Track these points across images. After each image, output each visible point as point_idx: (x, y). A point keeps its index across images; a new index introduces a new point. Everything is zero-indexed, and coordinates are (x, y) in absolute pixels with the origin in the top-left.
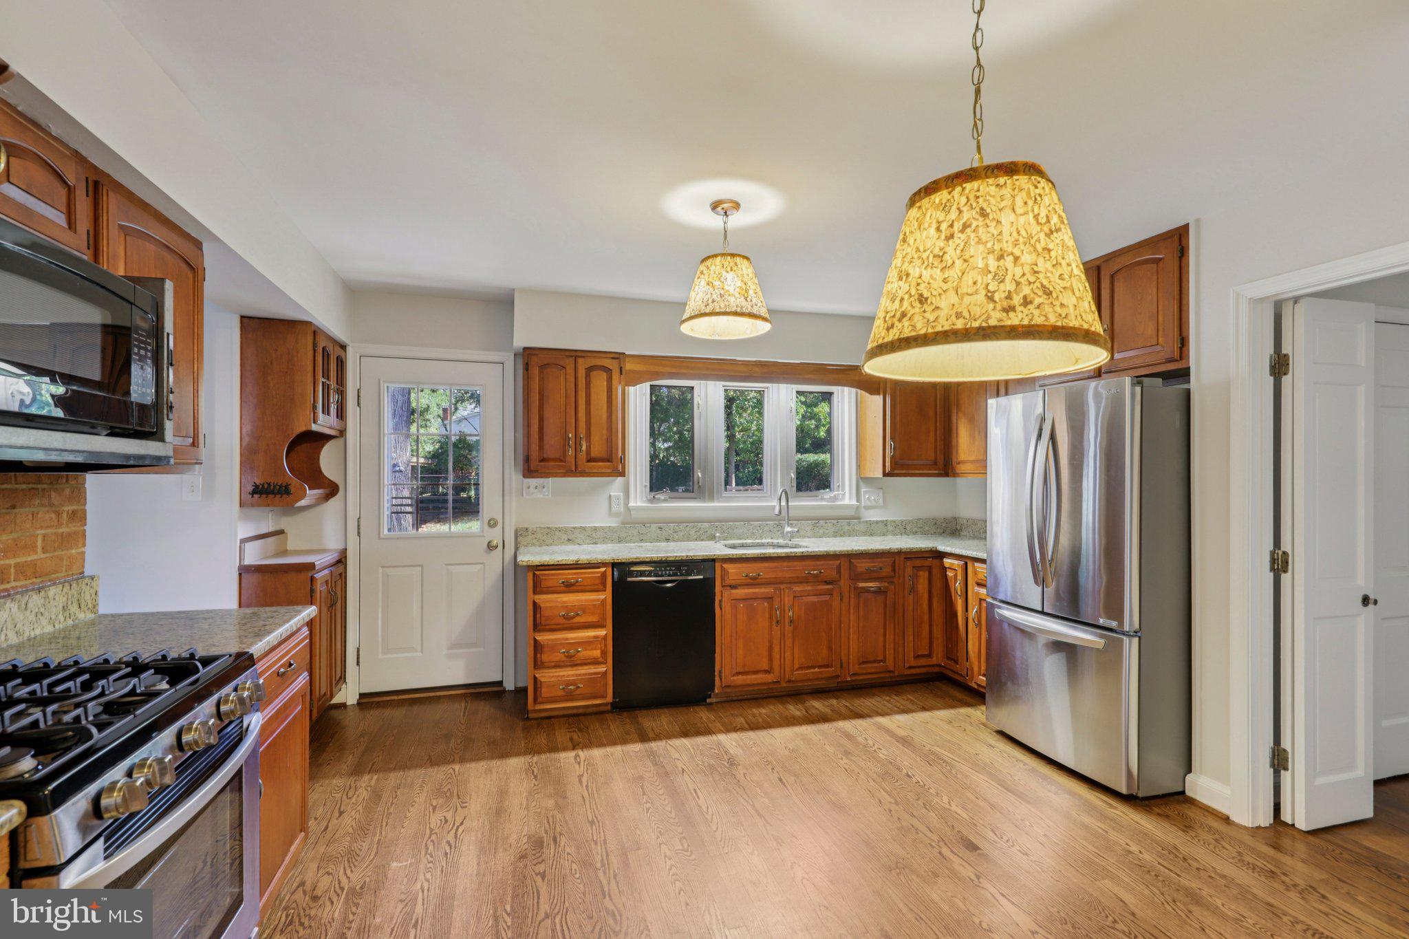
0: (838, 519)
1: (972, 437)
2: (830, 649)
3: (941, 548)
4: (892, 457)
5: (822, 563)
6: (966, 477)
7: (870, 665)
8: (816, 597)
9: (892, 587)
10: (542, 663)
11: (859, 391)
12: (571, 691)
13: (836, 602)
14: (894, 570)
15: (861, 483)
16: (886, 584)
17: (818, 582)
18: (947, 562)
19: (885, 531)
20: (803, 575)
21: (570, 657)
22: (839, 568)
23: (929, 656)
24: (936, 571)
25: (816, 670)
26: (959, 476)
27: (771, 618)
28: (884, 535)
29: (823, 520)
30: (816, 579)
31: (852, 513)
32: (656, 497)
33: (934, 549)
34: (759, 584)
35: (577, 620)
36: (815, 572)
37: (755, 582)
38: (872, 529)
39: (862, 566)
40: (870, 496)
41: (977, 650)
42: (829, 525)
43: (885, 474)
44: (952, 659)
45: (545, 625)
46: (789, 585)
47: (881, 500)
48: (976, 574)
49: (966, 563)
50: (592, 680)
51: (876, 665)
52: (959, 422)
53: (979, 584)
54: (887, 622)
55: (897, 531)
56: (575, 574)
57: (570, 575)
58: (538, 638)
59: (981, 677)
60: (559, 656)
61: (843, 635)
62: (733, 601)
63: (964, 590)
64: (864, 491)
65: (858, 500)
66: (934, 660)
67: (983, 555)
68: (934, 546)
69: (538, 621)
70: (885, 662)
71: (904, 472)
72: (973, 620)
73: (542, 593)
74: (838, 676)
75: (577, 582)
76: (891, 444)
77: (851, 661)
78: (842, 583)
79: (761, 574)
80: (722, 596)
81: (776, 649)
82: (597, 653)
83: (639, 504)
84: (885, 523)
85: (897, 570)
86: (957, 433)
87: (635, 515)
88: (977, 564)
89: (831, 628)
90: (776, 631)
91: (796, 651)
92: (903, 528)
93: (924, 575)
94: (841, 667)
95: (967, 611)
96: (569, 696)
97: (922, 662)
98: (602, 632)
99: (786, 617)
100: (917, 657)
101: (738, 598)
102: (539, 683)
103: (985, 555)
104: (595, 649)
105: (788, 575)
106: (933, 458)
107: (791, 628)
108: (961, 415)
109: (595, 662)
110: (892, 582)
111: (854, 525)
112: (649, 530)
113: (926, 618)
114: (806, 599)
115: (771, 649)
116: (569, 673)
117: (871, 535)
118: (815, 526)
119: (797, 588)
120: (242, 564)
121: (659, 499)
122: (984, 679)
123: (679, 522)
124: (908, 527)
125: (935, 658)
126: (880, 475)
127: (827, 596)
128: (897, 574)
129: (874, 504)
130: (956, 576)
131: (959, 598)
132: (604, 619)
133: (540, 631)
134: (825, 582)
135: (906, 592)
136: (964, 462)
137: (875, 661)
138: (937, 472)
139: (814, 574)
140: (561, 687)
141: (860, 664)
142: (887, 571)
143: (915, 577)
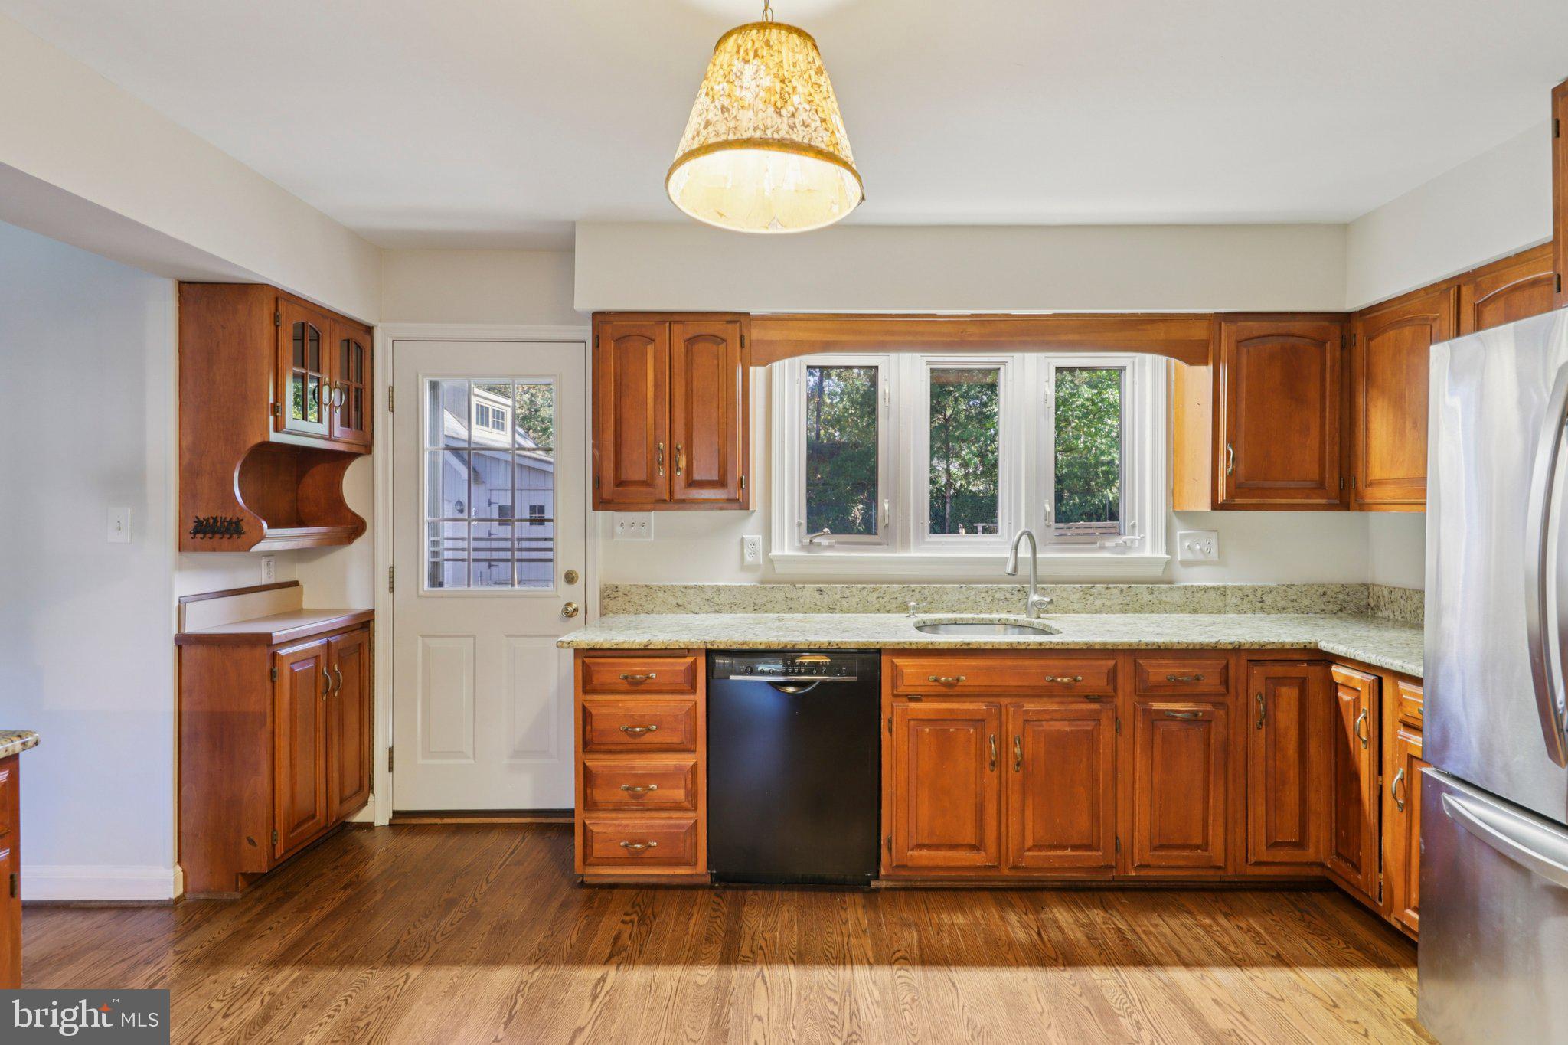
0: (1130, 582)
1: (1399, 432)
2: (1095, 817)
3: (1327, 645)
4: (1230, 476)
5: (1079, 663)
6: (1384, 510)
7: (1176, 853)
8: (1066, 723)
9: (1222, 713)
10: (595, 803)
11: (1173, 361)
12: (638, 851)
13: (1107, 732)
14: (1225, 682)
15: (1176, 521)
16: (1209, 707)
17: (1073, 696)
18: (1339, 672)
19: (1221, 604)
20: (1043, 683)
21: (637, 796)
22: (1113, 675)
23: (1300, 844)
24: (1316, 691)
25: (1068, 852)
26: (1370, 510)
27: (980, 756)
28: (1219, 612)
29: (1100, 583)
30: (1069, 691)
31: (1158, 572)
32: (816, 540)
33: (1312, 646)
34: (958, 696)
35: (647, 738)
36: (1065, 680)
37: (951, 691)
38: (1194, 602)
39: (1159, 672)
40: (1189, 543)
41: (1401, 857)
42: (1115, 591)
43: (1216, 506)
44: (1347, 861)
45: (599, 744)
46: (1015, 700)
47: (1214, 551)
48: (1401, 704)
49: (1380, 680)
50: (670, 838)
51: (1187, 853)
52: (1372, 410)
53: (1408, 726)
54: (1211, 778)
55: (1246, 606)
56: (645, 664)
57: (637, 666)
58: (588, 764)
59: (1410, 912)
60: (620, 794)
61: (1120, 795)
62: (911, 723)
63: (1374, 733)
64: (1180, 534)
65: (1170, 548)
66: (1310, 854)
67: (1415, 669)
68: (1313, 640)
69: (588, 737)
70: (1206, 850)
71: (1254, 501)
72: (1394, 795)
73: (594, 692)
74: (1110, 868)
75: (648, 677)
76: (1228, 453)
77: (1136, 842)
78: (1119, 700)
79: (963, 678)
80: (892, 713)
81: (991, 810)
82: (680, 794)
83: (788, 552)
84: (1222, 591)
85: (1232, 682)
86: (1367, 429)
87: (780, 570)
88: (1403, 686)
89: (1097, 780)
90: (991, 778)
91: (1029, 813)
92: (1257, 601)
93: (1288, 696)
94: (1117, 849)
95: (1380, 772)
96: (635, 859)
97: (1282, 855)
98: (687, 760)
99: (1010, 755)
100: (1273, 845)
101: (920, 717)
102: (589, 834)
103: (1421, 669)
104: (678, 787)
105: (1013, 682)
106: (1317, 477)
107: (1019, 775)
108: (1374, 393)
109: (677, 807)
110: (1222, 704)
111: (1160, 593)
112: (803, 593)
113: (1293, 774)
114: (1047, 726)
115: (980, 810)
116: (635, 823)
117: (1195, 611)
118: (1086, 592)
119: (1030, 706)
120: (182, 632)
121: (819, 544)
122: (1417, 917)
123: (850, 582)
124: (1269, 600)
125: (1312, 850)
126: (1205, 505)
127: (1089, 722)
128: (1232, 690)
129: (1201, 557)
130: (1356, 702)
131: (1362, 746)
132: (694, 740)
133: (592, 751)
134: (1086, 697)
135: (1251, 722)
136: (1380, 483)
137: (1184, 847)
138: (1324, 501)
139: (1062, 684)
140: (622, 844)
141: (1156, 848)
142: (1210, 682)
143: (1270, 697)
